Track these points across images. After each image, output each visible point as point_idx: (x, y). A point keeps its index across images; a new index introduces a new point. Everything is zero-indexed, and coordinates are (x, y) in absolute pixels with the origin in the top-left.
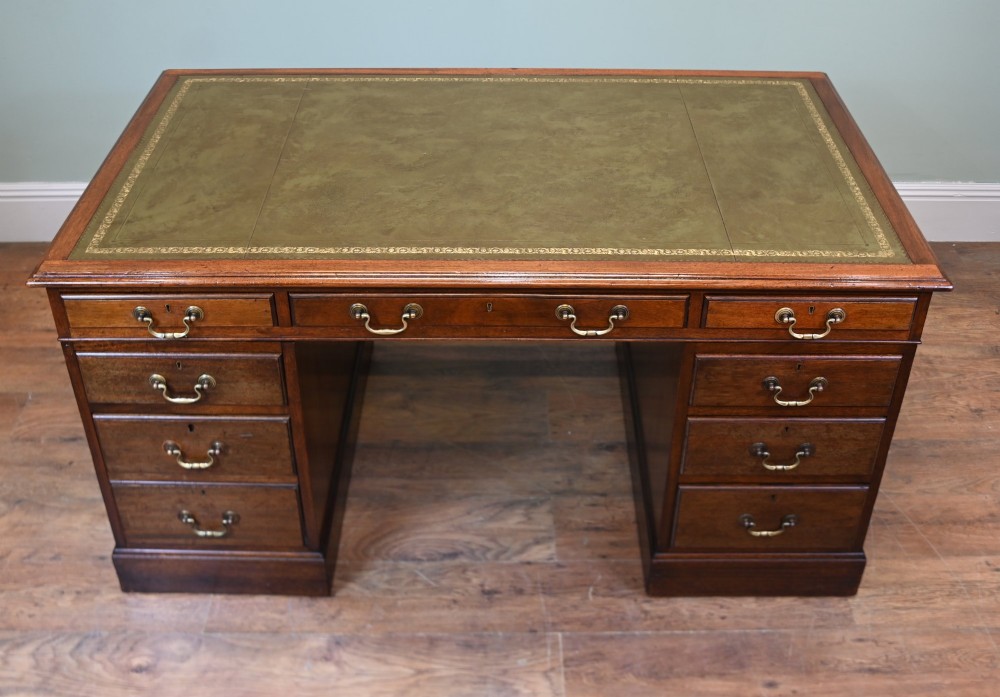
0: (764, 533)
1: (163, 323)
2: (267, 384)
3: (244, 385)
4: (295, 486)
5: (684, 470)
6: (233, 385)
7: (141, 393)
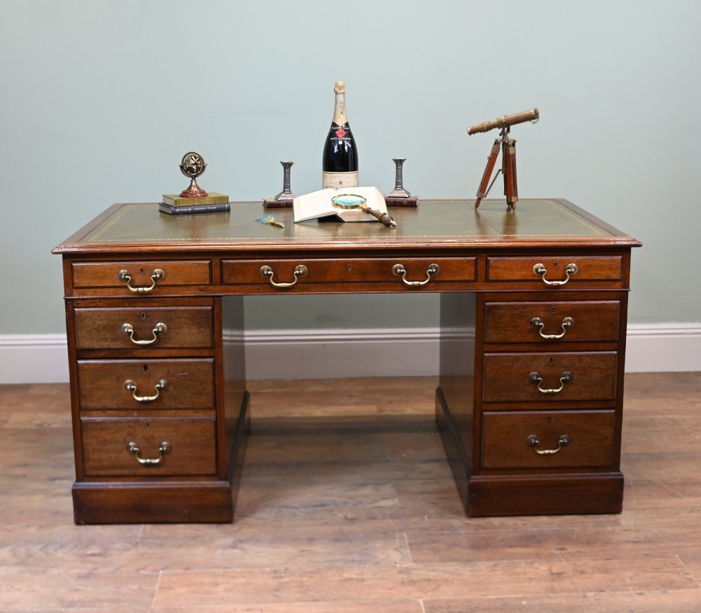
0: (547, 451)
1: (137, 282)
2: (201, 330)
3: (185, 330)
4: (213, 418)
5: (485, 397)
6: (178, 331)
7: (114, 340)
